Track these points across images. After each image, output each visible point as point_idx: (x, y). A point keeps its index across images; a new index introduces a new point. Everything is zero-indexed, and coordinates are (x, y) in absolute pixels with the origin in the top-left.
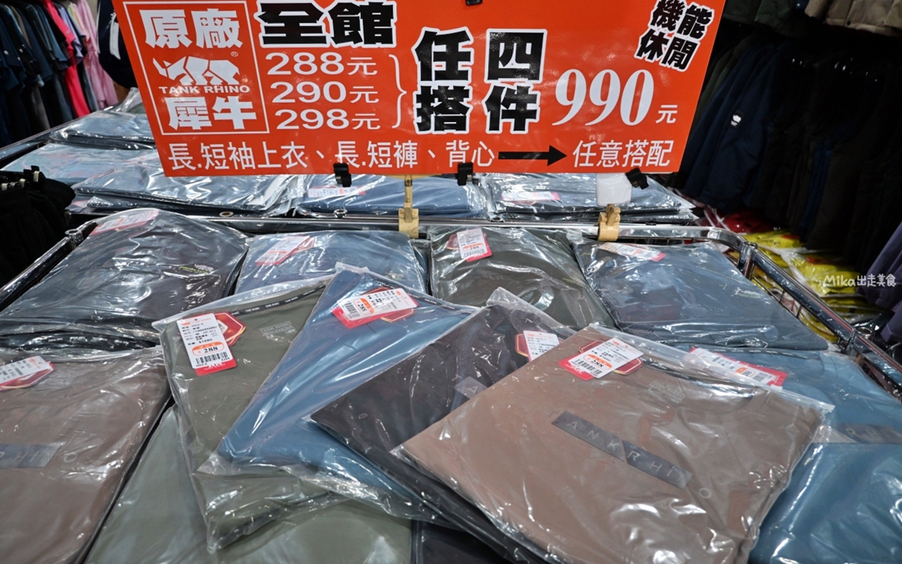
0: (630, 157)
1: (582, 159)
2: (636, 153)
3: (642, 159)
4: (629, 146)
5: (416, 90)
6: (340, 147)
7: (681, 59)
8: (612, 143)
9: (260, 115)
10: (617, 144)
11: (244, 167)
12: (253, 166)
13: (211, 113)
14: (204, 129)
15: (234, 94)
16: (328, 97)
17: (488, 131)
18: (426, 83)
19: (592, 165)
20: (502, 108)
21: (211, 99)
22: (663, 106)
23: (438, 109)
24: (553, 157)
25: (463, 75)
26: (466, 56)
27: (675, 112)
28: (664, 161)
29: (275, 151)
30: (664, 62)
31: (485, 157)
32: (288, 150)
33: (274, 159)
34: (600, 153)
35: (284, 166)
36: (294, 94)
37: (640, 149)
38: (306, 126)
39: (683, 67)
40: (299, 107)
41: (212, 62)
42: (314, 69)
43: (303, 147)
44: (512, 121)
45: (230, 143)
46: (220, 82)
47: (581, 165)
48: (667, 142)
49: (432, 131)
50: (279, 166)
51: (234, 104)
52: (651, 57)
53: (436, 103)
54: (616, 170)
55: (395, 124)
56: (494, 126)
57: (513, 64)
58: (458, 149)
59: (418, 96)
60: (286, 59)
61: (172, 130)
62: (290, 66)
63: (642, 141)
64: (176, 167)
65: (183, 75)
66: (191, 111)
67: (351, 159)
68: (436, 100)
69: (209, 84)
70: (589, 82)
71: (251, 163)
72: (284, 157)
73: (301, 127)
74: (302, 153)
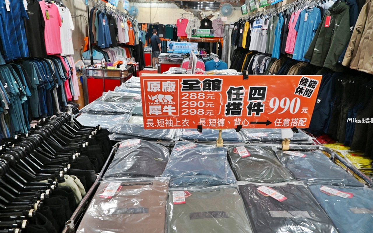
0: (293, 123)
1: (277, 124)
2: (295, 122)
3: (296, 124)
4: (293, 120)
5: (226, 103)
6: (200, 120)
7: (309, 94)
8: (287, 119)
9: (177, 111)
10: (288, 119)
11: (169, 126)
12: (172, 126)
13: (162, 110)
14: (159, 115)
15: (170, 105)
16: (199, 105)
17: (247, 115)
18: (229, 102)
19: (280, 126)
20: (252, 108)
21: (163, 106)
22: (303, 108)
23: (232, 109)
24: (268, 123)
25: (241, 99)
26: (242, 94)
27: (307, 110)
28: (304, 125)
29: (180, 121)
30: (303, 95)
31: (246, 123)
32: (184, 121)
33: (179, 124)
34: (283, 122)
35: (182, 126)
36: (189, 105)
37: (296, 121)
38: (191, 114)
39: (309, 97)
40: (189, 108)
41: (166, 96)
42: (196, 97)
43: (189, 120)
44: (255, 113)
45: (166, 119)
46: (167, 101)
47: (277, 126)
48: (305, 119)
49: (230, 115)
50: (180, 126)
51: (170, 107)
52: (299, 94)
53: (232, 107)
54: (288, 127)
55: (219, 113)
56: (250, 114)
57: (256, 96)
58: (237, 121)
59: (226, 105)
60: (188, 95)
61: (149, 115)
62: (189, 97)
63: (297, 118)
64: (148, 126)
65: (156, 99)
66: (156, 109)
67: (203, 124)
68: (232, 106)
69: (163, 102)
70: (280, 101)
71: (171, 125)
72: (182, 123)
73: (189, 114)
74: (188, 122)
